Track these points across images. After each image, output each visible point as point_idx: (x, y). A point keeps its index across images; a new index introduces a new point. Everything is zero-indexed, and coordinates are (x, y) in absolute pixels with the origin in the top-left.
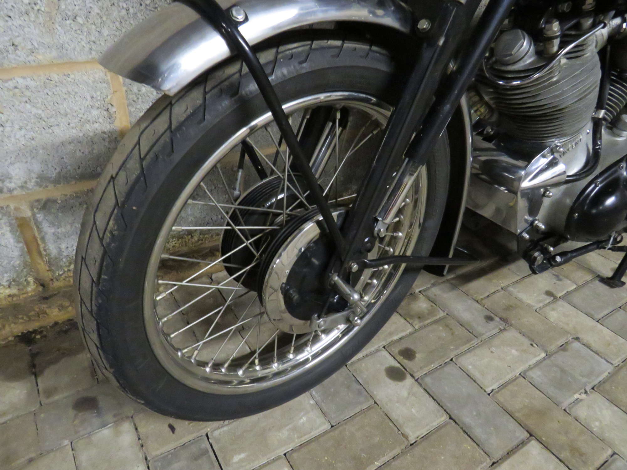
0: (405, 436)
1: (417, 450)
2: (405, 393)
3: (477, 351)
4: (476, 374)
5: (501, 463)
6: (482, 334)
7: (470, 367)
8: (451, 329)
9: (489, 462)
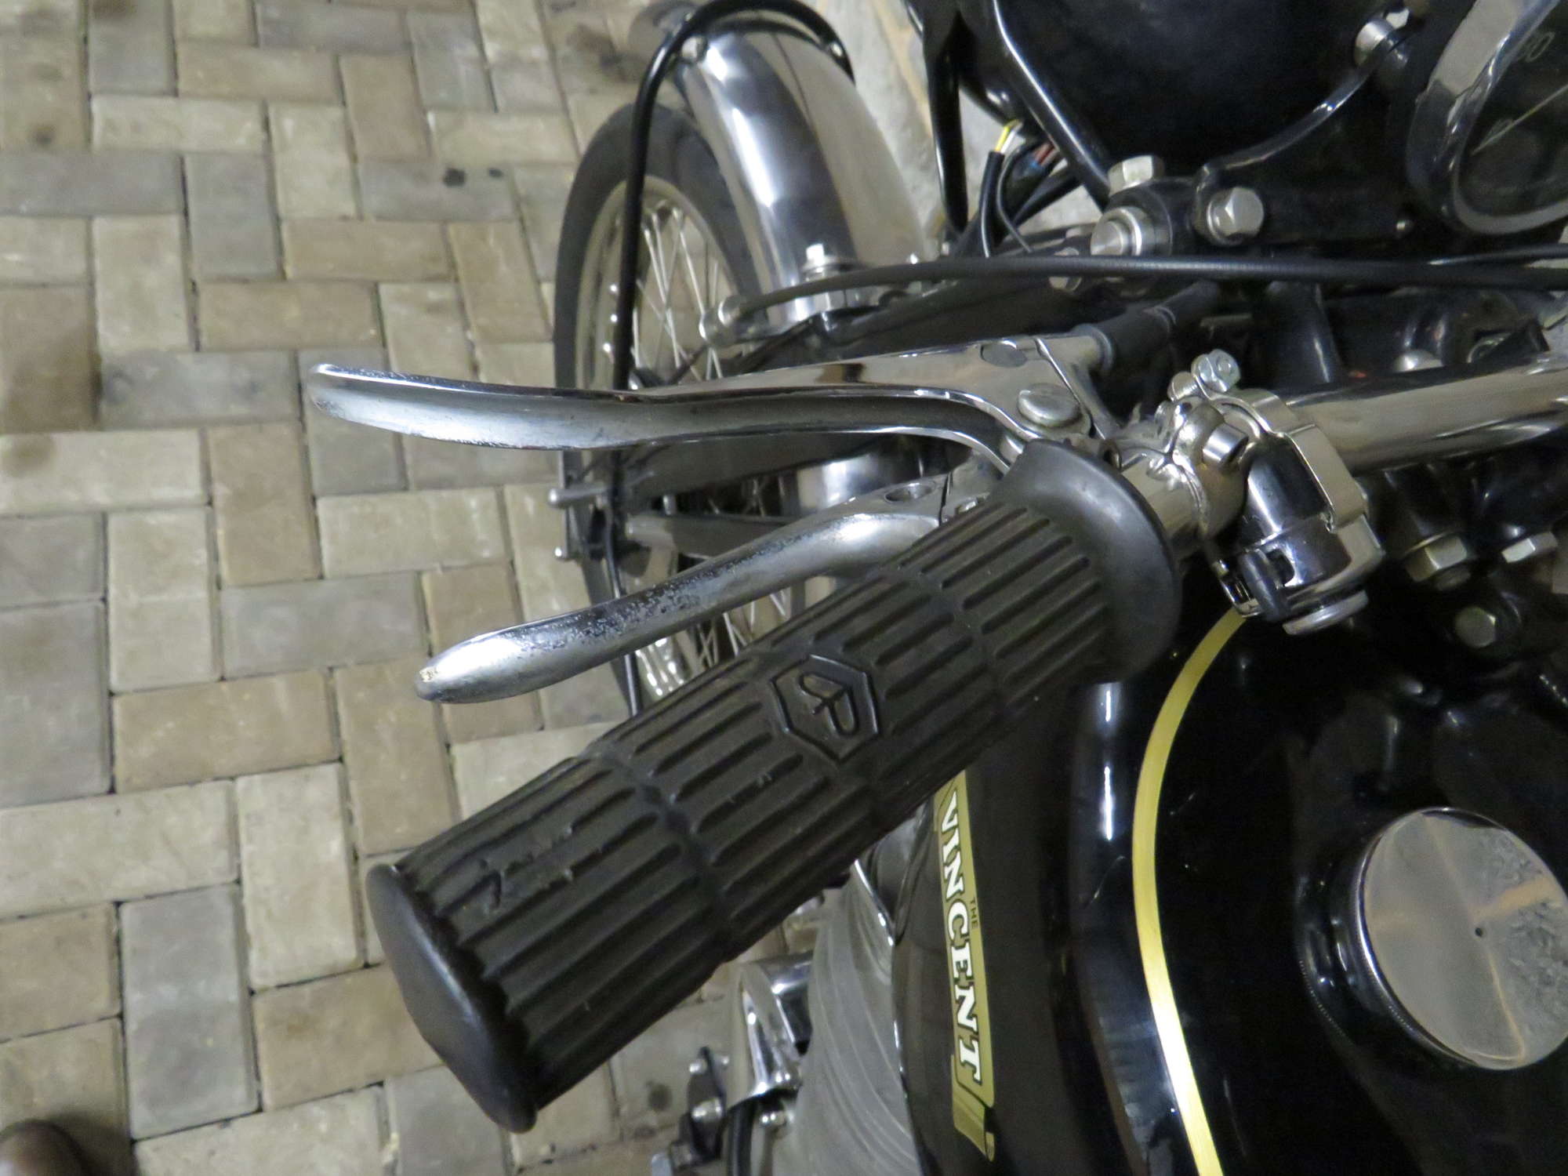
0: (467, 739)
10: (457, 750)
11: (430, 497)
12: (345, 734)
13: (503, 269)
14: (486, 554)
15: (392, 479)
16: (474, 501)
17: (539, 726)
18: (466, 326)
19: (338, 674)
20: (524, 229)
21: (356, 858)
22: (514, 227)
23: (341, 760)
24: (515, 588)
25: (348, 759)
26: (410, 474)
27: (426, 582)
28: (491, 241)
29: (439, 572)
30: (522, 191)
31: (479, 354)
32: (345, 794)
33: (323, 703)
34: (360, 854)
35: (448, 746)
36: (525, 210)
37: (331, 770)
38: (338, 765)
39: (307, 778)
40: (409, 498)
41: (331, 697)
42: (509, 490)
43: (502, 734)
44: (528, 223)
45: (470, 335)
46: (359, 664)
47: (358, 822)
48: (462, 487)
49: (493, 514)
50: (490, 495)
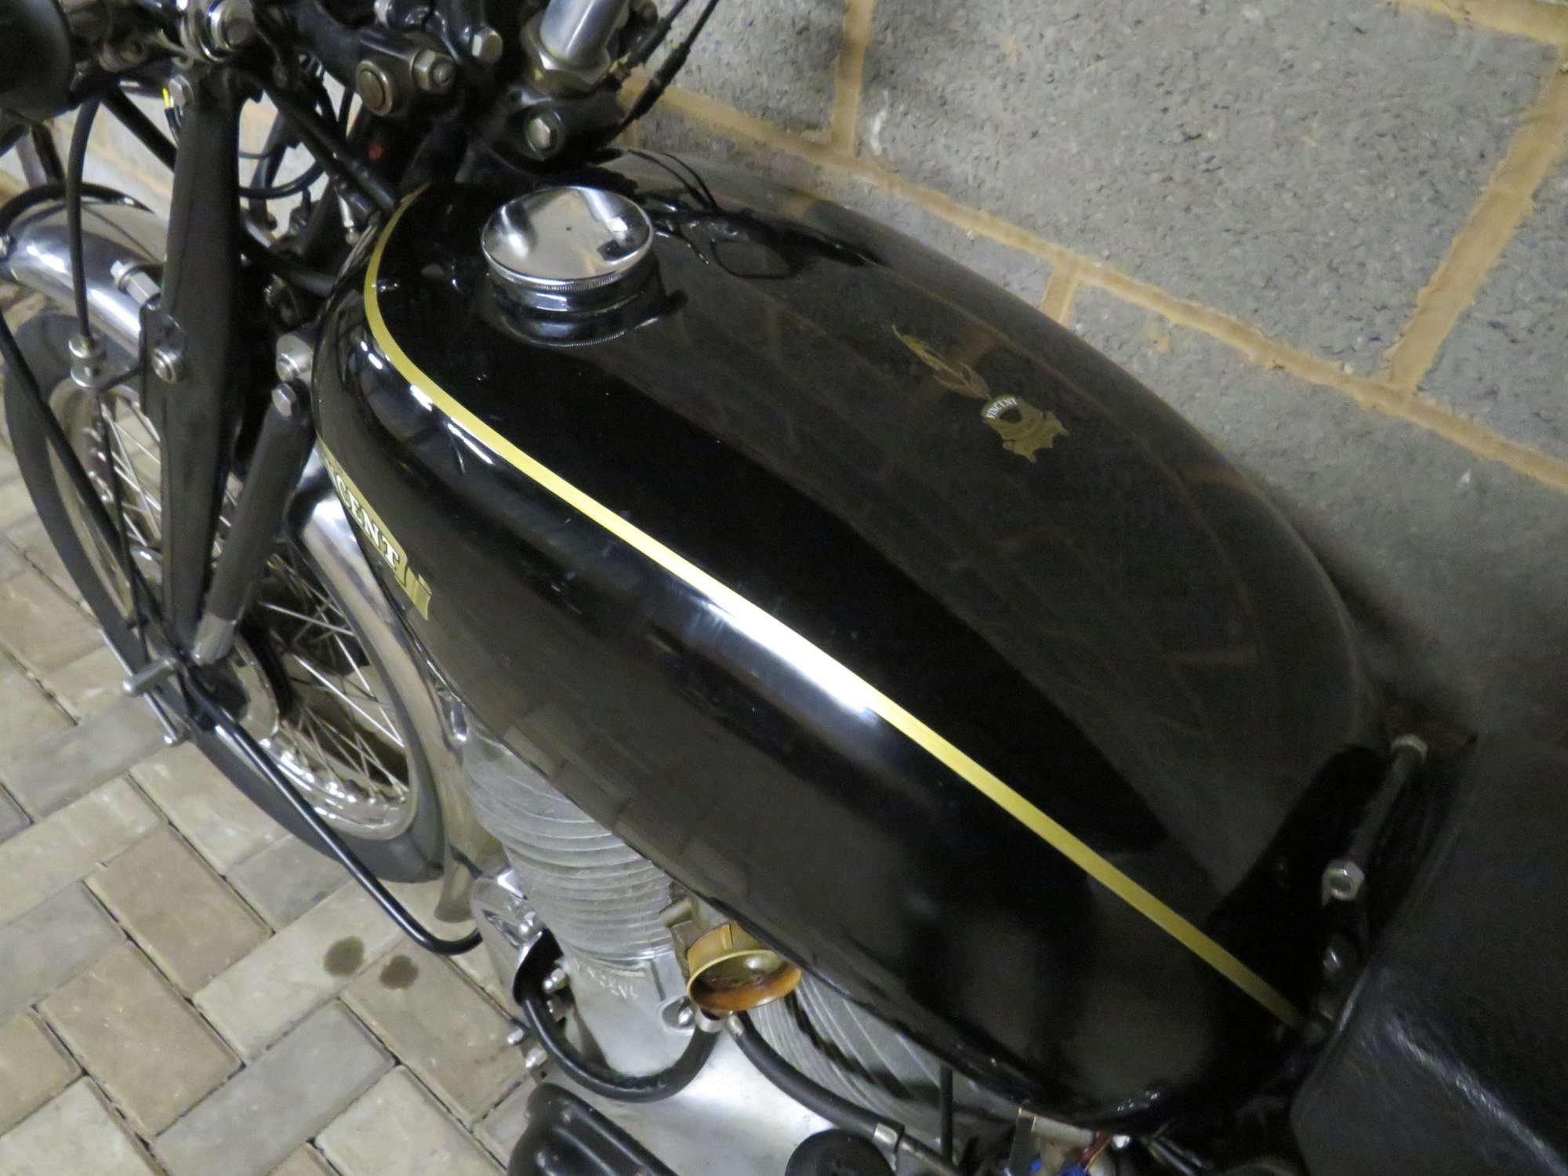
0: (204, 983)
1: (176, 1009)
2: (298, 976)
3: (431, 1117)
4: (359, 1113)
5: (143, 1156)
6: (490, 1130)
7: (380, 1101)
8: (493, 1059)
9: (147, 1132)
10: (198, 998)
11: (60, 817)
12: (76, 1050)
13: (35, 609)
14: (141, 830)
15: (15, 821)
16: (108, 797)
17: (270, 932)
18: (24, 669)
19: (44, 1007)
20: (41, 572)
21: (146, 1145)
22: (31, 576)
23: (85, 1073)
24: (186, 841)
25: (91, 1069)
26: (30, 810)
27: (93, 884)
28: (13, 595)
29: (102, 868)
30: (22, 545)
31: (48, 685)
32: (105, 1098)
33: (40, 1038)
34: (147, 1139)
35: (189, 1001)
36: (33, 557)
37: (80, 1088)
38: (86, 1079)
39: (58, 1108)
40: (39, 829)
41: (48, 1028)
42: (135, 771)
43: (237, 959)
44: (42, 566)
45: (30, 675)
46: (61, 985)
47: (131, 1113)
48: (87, 792)
49: (130, 795)
50: (120, 783)
